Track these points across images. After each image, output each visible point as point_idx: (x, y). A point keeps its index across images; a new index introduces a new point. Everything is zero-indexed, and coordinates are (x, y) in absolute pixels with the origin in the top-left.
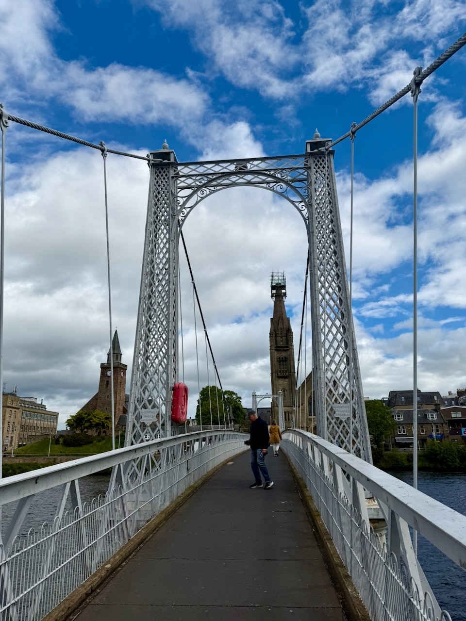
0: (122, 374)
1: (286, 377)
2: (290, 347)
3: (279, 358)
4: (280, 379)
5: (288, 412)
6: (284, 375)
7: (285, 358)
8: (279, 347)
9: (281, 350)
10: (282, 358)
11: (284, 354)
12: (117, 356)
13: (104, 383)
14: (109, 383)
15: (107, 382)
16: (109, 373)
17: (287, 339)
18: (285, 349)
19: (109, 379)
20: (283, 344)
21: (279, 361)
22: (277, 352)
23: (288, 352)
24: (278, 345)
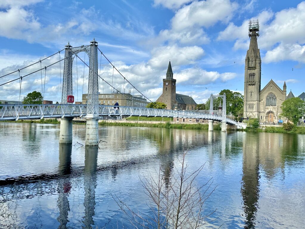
0: (173, 84)
1: (253, 85)
2: (257, 67)
3: (250, 74)
4: (250, 86)
5: (253, 104)
6: (252, 84)
7: (254, 74)
8: (250, 68)
9: (251, 69)
10: (252, 74)
11: (253, 71)
12: (170, 75)
13: (165, 89)
14: (167, 89)
15: (166, 88)
16: (167, 84)
17: (255, 63)
18: (254, 68)
19: (167, 87)
20: (253, 65)
21: (250, 76)
22: (249, 71)
23: (256, 70)
24: (250, 66)
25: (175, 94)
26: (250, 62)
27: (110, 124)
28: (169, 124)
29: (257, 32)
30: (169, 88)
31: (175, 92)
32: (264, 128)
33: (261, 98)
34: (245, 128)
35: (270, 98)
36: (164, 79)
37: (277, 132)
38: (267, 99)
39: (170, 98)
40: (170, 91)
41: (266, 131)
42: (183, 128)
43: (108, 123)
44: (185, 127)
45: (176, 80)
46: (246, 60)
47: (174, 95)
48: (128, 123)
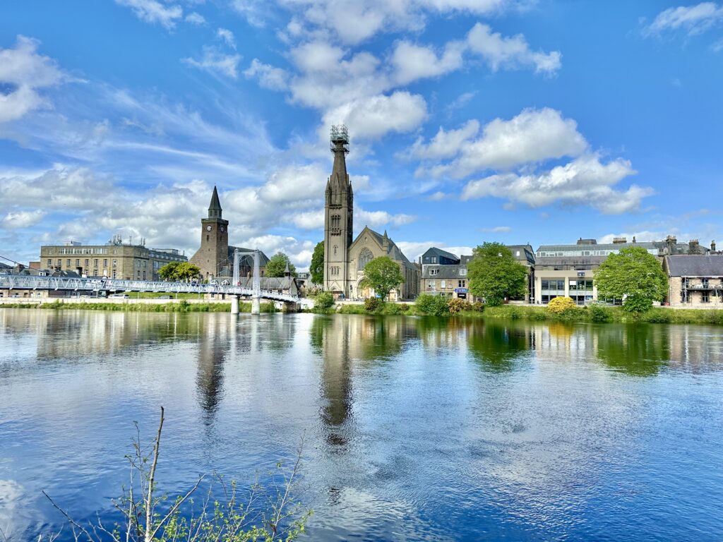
0: (222, 229)
1: (338, 234)
2: (343, 205)
3: (333, 216)
4: (333, 236)
5: (338, 267)
6: (336, 232)
7: (339, 216)
8: (332, 205)
9: (334, 208)
10: (336, 216)
11: (337, 212)
12: (216, 212)
13: (206, 237)
14: (210, 237)
15: (208, 236)
16: (209, 228)
17: (341, 197)
18: (339, 207)
19: (210, 234)
20: (338, 202)
21: (333, 219)
22: (331, 210)
23: (341, 210)
24: (333, 203)
25: (227, 248)
26: (333, 197)
27: (71, 306)
28: (185, 305)
29: (344, 146)
30: (213, 236)
31: (227, 243)
32: (339, 308)
33: (351, 257)
34: (311, 306)
35: (365, 257)
36: (203, 220)
37: (354, 313)
38: (360, 259)
39: (215, 255)
40: (216, 242)
41: (341, 312)
42: (210, 310)
43: (68, 304)
44: (214, 308)
45: (227, 222)
46: (326, 192)
47: (224, 249)
48: (109, 304)
